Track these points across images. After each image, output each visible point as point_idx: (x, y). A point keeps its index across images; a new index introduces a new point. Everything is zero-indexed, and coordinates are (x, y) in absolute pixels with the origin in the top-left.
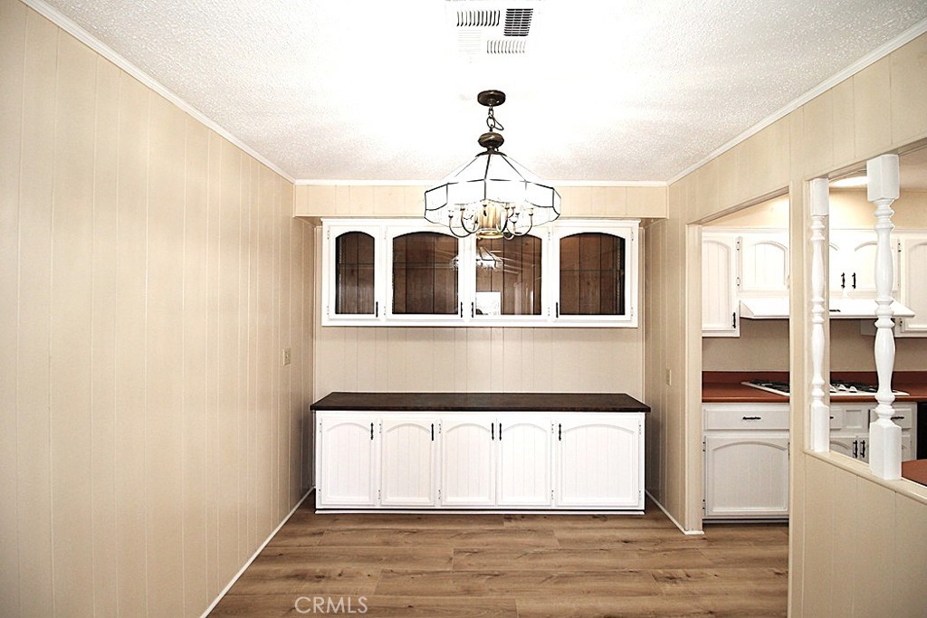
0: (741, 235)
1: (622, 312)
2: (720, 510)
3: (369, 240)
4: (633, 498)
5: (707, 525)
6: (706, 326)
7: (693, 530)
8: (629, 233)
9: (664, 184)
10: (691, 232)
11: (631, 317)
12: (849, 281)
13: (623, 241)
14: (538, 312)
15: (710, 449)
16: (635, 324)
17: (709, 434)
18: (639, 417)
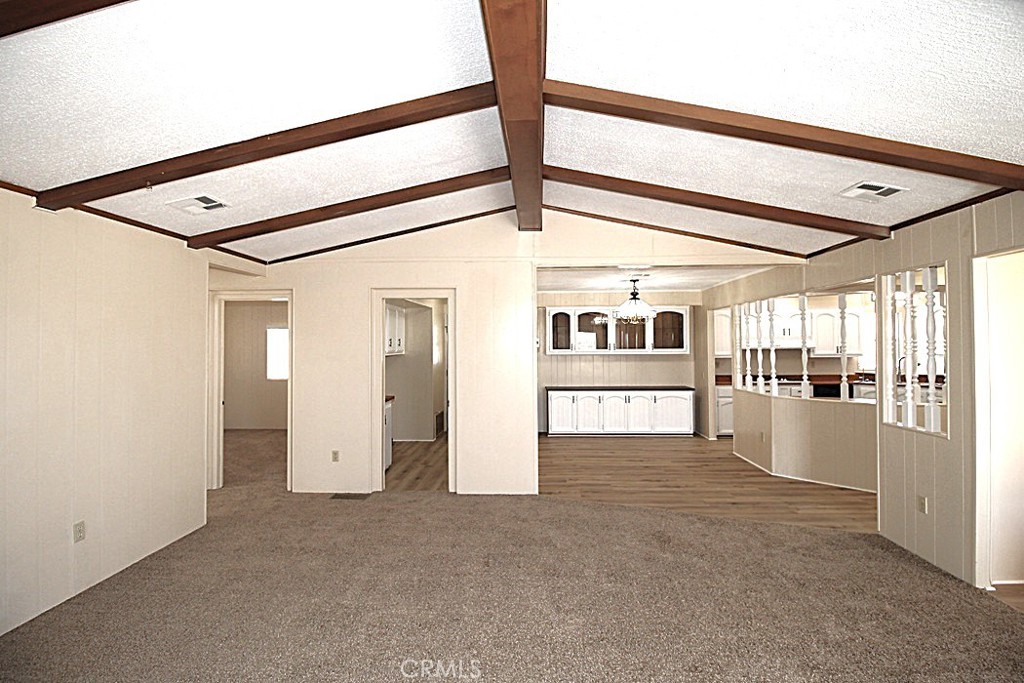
0: (723, 313)
1: (682, 347)
2: (724, 431)
3: (568, 316)
4: (688, 428)
5: (718, 436)
6: (716, 353)
7: (713, 439)
8: (684, 311)
9: (699, 290)
10: (709, 313)
11: (686, 350)
12: (787, 332)
13: (682, 315)
14: (644, 347)
15: (720, 404)
16: (688, 353)
17: (720, 399)
18: (691, 393)
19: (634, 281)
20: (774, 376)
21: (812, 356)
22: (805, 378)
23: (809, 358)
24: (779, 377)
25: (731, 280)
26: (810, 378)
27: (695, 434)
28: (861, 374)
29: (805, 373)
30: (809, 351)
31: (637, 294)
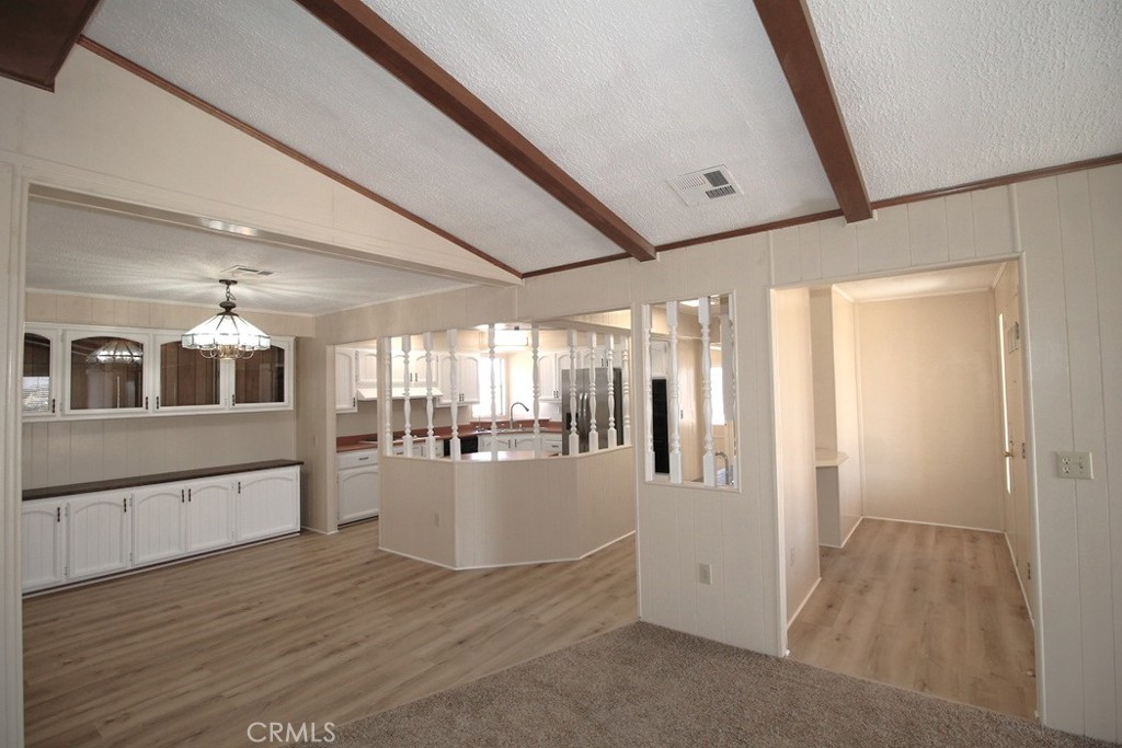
0: (359, 350)
2: (348, 517)
4: (293, 524)
5: (341, 526)
6: (338, 407)
7: (332, 531)
8: (286, 345)
9: (311, 315)
10: (329, 349)
11: (289, 402)
13: (283, 350)
14: (216, 402)
15: (341, 479)
16: (291, 408)
17: (340, 472)
18: (296, 470)
19: (228, 283)
20: (408, 431)
21: (438, 406)
22: (431, 432)
23: (435, 409)
24: (412, 434)
25: (378, 302)
26: (436, 432)
27: (303, 531)
28: (477, 424)
29: (431, 427)
30: (435, 399)
31: (234, 306)
